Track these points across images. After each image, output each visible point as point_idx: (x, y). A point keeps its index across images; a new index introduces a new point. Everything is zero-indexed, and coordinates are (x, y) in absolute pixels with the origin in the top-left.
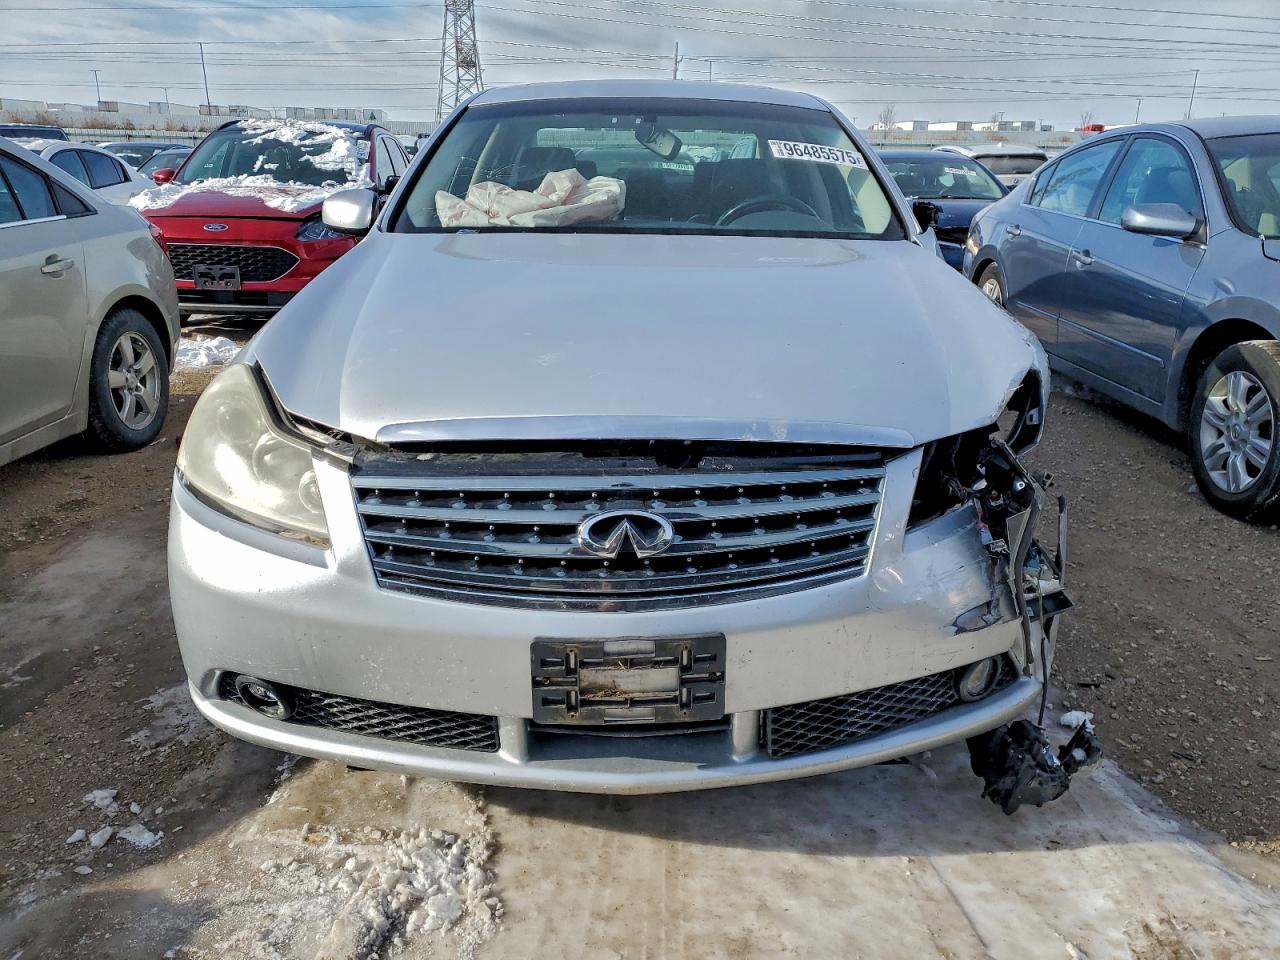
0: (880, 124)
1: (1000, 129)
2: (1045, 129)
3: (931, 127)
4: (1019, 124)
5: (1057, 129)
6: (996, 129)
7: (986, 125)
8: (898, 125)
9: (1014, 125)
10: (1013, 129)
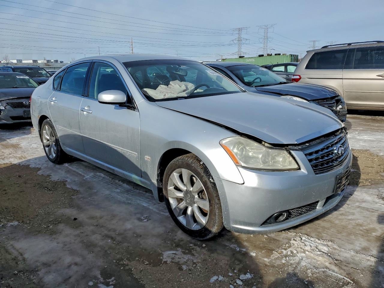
0: (4, 61)
1: (47, 62)
2: (62, 62)
3: (23, 62)
4: (53, 61)
5: (64, 62)
6: (46, 62)
7: (42, 61)
8: (10, 61)
9: (51, 61)
10: (51, 62)
